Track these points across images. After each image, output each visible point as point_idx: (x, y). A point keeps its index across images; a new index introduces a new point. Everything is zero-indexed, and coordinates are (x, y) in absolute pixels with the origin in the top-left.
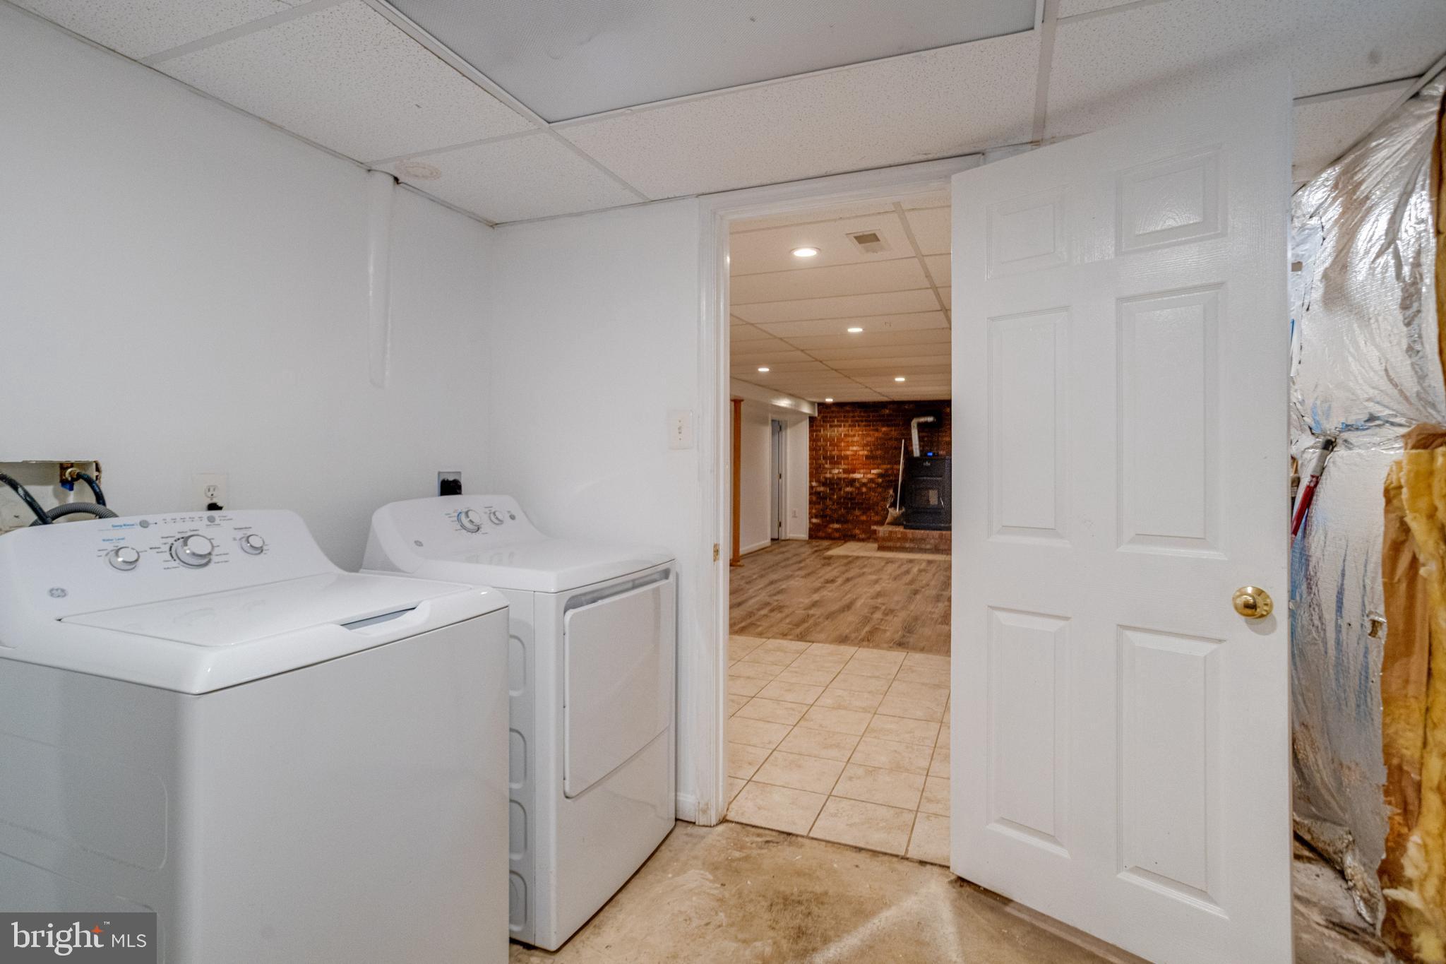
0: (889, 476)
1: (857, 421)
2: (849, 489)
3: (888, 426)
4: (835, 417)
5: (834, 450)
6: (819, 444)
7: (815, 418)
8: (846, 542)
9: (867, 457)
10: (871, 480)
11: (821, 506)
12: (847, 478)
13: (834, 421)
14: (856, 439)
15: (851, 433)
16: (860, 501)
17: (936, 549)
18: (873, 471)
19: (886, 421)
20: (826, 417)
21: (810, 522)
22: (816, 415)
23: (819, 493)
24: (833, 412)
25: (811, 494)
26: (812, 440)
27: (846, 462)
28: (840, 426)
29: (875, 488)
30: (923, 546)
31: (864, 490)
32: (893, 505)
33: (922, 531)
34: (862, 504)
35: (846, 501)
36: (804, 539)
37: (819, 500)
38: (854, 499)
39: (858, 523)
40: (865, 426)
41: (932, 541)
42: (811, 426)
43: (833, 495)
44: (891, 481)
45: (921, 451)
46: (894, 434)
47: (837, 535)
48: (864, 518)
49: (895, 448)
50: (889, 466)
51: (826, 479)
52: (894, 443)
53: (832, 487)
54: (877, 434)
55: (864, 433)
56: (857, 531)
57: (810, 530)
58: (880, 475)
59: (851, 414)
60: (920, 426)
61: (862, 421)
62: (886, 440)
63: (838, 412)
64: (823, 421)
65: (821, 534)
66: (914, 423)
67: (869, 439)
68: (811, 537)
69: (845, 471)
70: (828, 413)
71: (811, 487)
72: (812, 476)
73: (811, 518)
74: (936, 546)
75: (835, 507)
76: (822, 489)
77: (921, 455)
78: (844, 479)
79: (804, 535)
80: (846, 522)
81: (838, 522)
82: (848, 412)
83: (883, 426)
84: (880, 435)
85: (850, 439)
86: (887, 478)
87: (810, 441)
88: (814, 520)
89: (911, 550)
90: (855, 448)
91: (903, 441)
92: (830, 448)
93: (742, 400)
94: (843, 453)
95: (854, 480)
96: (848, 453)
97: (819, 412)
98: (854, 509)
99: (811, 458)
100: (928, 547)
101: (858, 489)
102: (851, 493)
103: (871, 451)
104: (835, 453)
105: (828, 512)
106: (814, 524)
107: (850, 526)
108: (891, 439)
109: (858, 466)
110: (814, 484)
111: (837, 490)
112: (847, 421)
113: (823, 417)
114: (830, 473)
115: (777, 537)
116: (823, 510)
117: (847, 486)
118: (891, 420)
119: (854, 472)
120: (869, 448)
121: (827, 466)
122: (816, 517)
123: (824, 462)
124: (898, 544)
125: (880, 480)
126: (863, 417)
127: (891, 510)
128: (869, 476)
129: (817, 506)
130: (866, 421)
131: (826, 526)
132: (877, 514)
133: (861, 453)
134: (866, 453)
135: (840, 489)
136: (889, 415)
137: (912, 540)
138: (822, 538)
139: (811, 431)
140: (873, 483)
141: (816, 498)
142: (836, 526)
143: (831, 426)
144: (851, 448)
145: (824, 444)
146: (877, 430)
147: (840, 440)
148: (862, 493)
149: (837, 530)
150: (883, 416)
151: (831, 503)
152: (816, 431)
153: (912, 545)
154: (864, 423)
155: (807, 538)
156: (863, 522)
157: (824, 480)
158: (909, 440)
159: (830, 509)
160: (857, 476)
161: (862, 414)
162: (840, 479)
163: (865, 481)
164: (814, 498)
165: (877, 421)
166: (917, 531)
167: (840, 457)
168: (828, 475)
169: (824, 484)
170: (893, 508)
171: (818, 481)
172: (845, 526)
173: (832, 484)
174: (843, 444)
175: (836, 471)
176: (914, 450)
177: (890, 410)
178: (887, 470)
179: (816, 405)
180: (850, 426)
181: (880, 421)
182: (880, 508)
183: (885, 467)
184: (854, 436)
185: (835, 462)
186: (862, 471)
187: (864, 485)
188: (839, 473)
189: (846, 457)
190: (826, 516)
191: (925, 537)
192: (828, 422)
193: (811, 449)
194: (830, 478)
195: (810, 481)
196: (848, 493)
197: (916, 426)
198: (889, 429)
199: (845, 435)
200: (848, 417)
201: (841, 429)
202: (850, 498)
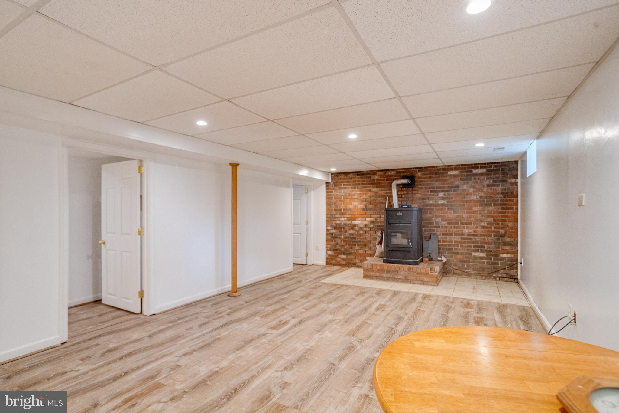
0: (378, 222)
1: (356, 185)
2: (351, 231)
3: (377, 187)
4: (342, 182)
5: (342, 205)
6: (332, 201)
7: (330, 183)
8: (349, 267)
9: (363, 210)
10: (366, 226)
11: (333, 243)
12: (350, 224)
13: (341, 185)
14: (356, 197)
15: (353, 193)
16: (359, 240)
17: (406, 279)
18: (367, 219)
19: (377, 184)
20: (337, 182)
21: (327, 254)
22: (330, 181)
23: (332, 234)
24: (341, 179)
25: (327, 235)
26: (327, 198)
27: (349, 212)
28: (345, 188)
29: (368, 231)
30: (396, 276)
31: (361, 232)
32: (380, 243)
33: (396, 265)
34: (360, 242)
35: (350, 240)
36: (323, 265)
37: (332, 239)
38: (355, 238)
39: (356, 255)
40: (362, 188)
41: (403, 273)
42: (327, 189)
43: (342, 235)
44: (379, 226)
45: (399, 205)
46: (382, 193)
47: (344, 263)
48: (361, 251)
49: (382, 203)
50: (378, 216)
51: (337, 224)
52: (382, 200)
53: (340, 230)
54: (369, 193)
55: (361, 192)
56: (356, 261)
57: (327, 258)
58: (372, 222)
59: (352, 180)
60: (398, 185)
61: (359, 184)
62: (375, 197)
63: (344, 179)
64: (335, 185)
65: (333, 262)
66: (394, 184)
67: (365, 197)
68: (327, 263)
69: (349, 219)
70: (338, 180)
71: (327, 230)
72: (327, 222)
73: (327, 250)
74: (405, 277)
75: (343, 243)
76: (334, 231)
77: (399, 208)
78: (348, 224)
79: (323, 262)
80: (350, 254)
81: (344, 254)
82: (351, 178)
83: (374, 187)
84: (372, 194)
85: (352, 197)
86: (377, 224)
87: (326, 199)
88: (329, 252)
89: (387, 279)
90: (355, 203)
91: (387, 198)
92: (339, 204)
93: (238, 164)
94: (347, 207)
95: (355, 225)
96: (351, 206)
97: (332, 179)
98: (355, 245)
99: (327, 210)
100: (400, 277)
101: (357, 231)
102: (353, 235)
103: (366, 206)
104: (342, 207)
105: (338, 247)
106: (329, 255)
107: (352, 257)
108: (379, 197)
109: (357, 216)
110: (329, 228)
111: (343, 232)
112: (350, 185)
113: (334, 183)
114: (339, 220)
115: (305, 263)
116: (334, 246)
117: (350, 229)
118: (379, 183)
119: (355, 220)
120: (364, 203)
121: (337, 216)
122: (330, 250)
123: (335, 213)
124: (378, 274)
125: (372, 225)
126: (360, 181)
127: (378, 247)
128: (365, 223)
129: (331, 243)
130: (362, 184)
131: (337, 257)
132: (370, 249)
133: (359, 206)
134: (362, 206)
135: (346, 232)
136: (377, 180)
137: (388, 272)
138: (334, 265)
139: (327, 192)
140: (367, 227)
141: (331, 237)
142: (344, 256)
143: (339, 189)
144: (353, 203)
145: (334, 200)
146: (370, 191)
147: (345, 198)
148: (360, 235)
149: (343, 259)
150: (374, 180)
151: (340, 241)
152: (330, 192)
153: (388, 275)
154: (360, 186)
155: (325, 264)
156: (361, 254)
157: (335, 226)
158: (391, 197)
159: (340, 245)
160: (356, 222)
161: (360, 180)
162: (345, 224)
163: (362, 226)
164: (329, 237)
165: (369, 184)
166: (392, 265)
167: (345, 210)
168: (338, 222)
169: (335, 228)
170: (380, 245)
171: (331, 226)
172: (349, 257)
173: (339, 228)
174: (347, 201)
175: (343, 219)
176: (394, 204)
177: (378, 176)
178: (376, 219)
179: (330, 174)
180: (352, 188)
181: (372, 184)
182: (372, 245)
183: (375, 216)
184: (354, 195)
185: (342, 212)
186: (360, 219)
187: (361, 228)
188: (345, 220)
189: (349, 210)
190: (336, 250)
191: (397, 269)
192: (338, 186)
193: (327, 204)
194: (339, 224)
195: (327, 226)
196: (350, 234)
197: (395, 186)
198: (378, 189)
199: (349, 195)
200: (350, 182)
201: (346, 190)
202: (352, 237)
